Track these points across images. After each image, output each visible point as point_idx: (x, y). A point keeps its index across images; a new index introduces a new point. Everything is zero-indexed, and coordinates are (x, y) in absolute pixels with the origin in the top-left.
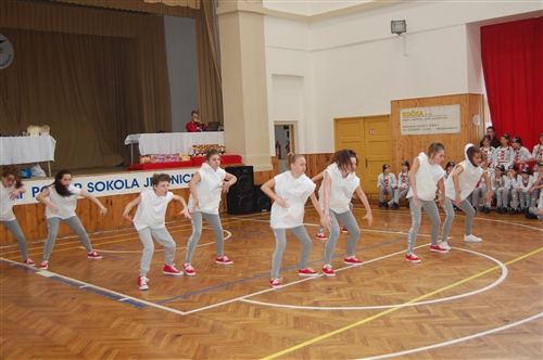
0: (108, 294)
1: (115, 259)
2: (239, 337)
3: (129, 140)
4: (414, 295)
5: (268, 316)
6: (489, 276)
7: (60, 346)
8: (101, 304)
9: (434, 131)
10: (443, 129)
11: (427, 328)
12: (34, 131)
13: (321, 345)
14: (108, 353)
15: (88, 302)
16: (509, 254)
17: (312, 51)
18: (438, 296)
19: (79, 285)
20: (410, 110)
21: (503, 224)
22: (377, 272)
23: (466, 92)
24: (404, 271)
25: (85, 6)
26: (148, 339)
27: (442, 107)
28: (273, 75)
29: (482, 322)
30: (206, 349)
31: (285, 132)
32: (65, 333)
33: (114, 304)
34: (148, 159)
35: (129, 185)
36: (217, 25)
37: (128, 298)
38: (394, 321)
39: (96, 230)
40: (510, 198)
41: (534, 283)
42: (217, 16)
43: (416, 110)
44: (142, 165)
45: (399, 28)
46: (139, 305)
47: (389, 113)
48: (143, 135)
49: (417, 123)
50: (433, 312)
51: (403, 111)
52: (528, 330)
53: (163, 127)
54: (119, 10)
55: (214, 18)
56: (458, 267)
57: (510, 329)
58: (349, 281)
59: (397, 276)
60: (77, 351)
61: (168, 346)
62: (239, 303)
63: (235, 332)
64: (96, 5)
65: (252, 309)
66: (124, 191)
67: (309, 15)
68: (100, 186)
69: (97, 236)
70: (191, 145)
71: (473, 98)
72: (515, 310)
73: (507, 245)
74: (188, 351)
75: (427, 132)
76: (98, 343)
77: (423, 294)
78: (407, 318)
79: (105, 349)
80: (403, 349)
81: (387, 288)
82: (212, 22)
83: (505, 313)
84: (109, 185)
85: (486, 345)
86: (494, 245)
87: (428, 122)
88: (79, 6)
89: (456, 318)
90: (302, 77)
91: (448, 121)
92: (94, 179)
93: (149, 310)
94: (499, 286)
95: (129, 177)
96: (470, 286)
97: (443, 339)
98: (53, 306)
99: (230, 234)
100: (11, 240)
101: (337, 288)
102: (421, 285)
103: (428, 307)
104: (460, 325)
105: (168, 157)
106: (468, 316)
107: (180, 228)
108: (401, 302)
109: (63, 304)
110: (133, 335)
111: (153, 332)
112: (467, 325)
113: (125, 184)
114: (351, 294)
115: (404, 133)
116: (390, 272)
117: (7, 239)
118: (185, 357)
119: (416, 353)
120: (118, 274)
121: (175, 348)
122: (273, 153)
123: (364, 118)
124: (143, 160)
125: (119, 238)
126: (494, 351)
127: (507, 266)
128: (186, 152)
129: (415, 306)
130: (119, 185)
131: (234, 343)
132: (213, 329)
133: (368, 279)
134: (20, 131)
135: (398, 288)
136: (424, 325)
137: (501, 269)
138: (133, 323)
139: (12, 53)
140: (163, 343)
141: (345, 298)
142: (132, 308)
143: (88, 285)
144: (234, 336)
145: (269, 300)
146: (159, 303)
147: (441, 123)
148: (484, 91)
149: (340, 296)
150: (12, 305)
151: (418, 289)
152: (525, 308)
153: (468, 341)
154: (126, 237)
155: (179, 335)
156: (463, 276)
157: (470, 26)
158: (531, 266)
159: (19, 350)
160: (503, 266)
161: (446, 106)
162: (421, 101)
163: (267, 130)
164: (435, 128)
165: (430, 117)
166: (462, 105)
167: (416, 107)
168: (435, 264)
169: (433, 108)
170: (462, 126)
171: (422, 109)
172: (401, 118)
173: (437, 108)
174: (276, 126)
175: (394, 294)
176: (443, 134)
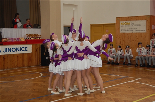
9: (134, 31)
10: (138, 30)
20: (124, 22)
23: (149, 15)
24: (119, 93)
27: (138, 21)
28: (64, 4)
31: (68, 29)
34: (5, 40)
43: (127, 22)
44: (3, 42)
47: (115, 23)
48: (3, 29)
49: (127, 28)
51: (121, 22)
56: (143, 92)
59: (116, 95)
70: (25, 34)
71: (152, 17)
75: (131, 32)
87: (132, 27)
90: (76, 6)
91: (141, 27)
96: (148, 100)
99: (42, 75)
101: (89, 100)
105: (15, 39)
107: (20, 71)
115: (121, 32)
116: (113, 93)
123: (104, 25)
124: (3, 40)
128: (23, 37)
135: (116, 100)
147: (138, 28)
156: (145, 96)
161: (140, 21)
162: (129, 18)
163: (60, 29)
164: (135, 30)
165: (133, 25)
166: (147, 21)
167: (127, 20)
168: (133, 90)
169: (134, 21)
170: (147, 30)
171: (130, 22)
172: (120, 25)
173: (136, 21)
174: (64, 27)
176: (138, 33)
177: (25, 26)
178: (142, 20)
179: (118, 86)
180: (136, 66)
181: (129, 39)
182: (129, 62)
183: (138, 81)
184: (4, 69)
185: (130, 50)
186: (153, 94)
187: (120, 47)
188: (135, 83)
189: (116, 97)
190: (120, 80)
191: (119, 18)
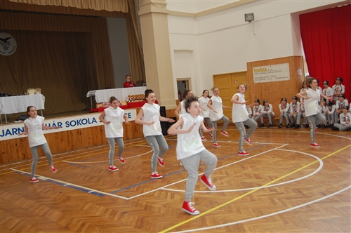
0: (81, 189)
1: (84, 167)
2: (162, 211)
3: (89, 94)
4: (266, 181)
5: (179, 198)
6: (312, 167)
7: (54, 222)
8: (77, 195)
9: (274, 80)
10: (279, 78)
11: (277, 201)
12: (31, 91)
13: (213, 214)
14: (83, 225)
15: (69, 195)
16: (323, 153)
17: (197, 35)
18: (282, 180)
19: (63, 184)
20: (259, 68)
22: (244, 168)
23: (292, 55)
24: (260, 166)
25: (58, 14)
26: (107, 216)
27: (278, 65)
28: (175, 51)
29: (310, 195)
30: (142, 220)
31: (183, 85)
32: (56, 214)
33: (85, 195)
34: (101, 105)
35: (91, 121)
36: (139, 22)
37: (93, 191)
38: (256, 198)
39: (72, 150)
41: (339, 170)
42: (138, 16)
43: (262, 67)
44: (98, 109)
45: (250, 18)
46: (100, 195)
47: (245, 69)
48: (97, 91)
49: (263, 75)
50: (279, 191)
51: (254, 68)
52: (338, 199)
53: (109, 86)
54: (79, 15)
55: (137, 17)
56: (293, 162)
57: (327, 199)
58: (227, 174)
59: (256, 170)
60: (64, 225)
61: (119, 219)
62: (161, 191)
63: (160, 209)
64: (65, 13)
65: (169, 194)
66: (88, 125)
67: (195, 13)
68: (73, 123)
69: (73, 154)
70: (127, 96)
71: (297, 59)
72: (329, 187)
74: (132, 222)
75: (269, 81)
76: (77, 219)
77: (272, 180)
78: (264, 195)
79: (81, 223)
80: (263, 214)
81: (250, 177)
82: (136, 20)
83: (323, 189)
84: (78, 122)
85: (313, 210)
87: (270, 74)
88: (55, 14)
89: (294, 194)
90: (191, 51)
91: (282, 73)
92: (69, 119)
93: (107, 198)
94: (318, 173)
95: (90, 116)
96: (301, 174)
97: (286, 207)
98: (48, 198)
100: (21, 158)
101: (221, 179)
102: (271, 175)
103: (276, 188)
104: (296, 198)
106: (300, 192)
108: (260, 185)
109: (54, 196)
110: (98, 214)
111: (110, 211)
112: (300, 198)
113: (88, 121)
114: (229, 182)
115: (256, 82)
116: (252, 167)
117: (18, 158)
118: (130, 226)
119: (270, 217)
120: (87, 176)
121: (124, 220)
122: (177, 98)
123: (231, 74)
124: (98, 106)
125: (86, 154)
126: (318, 213)
127: (323, 160)
128: (124, 100)
129: (268, 188)
130: (84, 122)
131: (159, 216)
132: (146, 207)
133: (239, 172)
134: (23, 92)
135: (257, 177)
136: (274, 199)
137: (318, 164)
138: (97, 206)
139: (16, 45)
140: (116, 218)
141: (225, 185)
142: (96, 197)
143: (69, 184)
144: (159, 211)
145: (179, 188)
146: (112, 193)
147: (278, 75)
148: (303, 55)
149: (222, 183)
150: (23, 198)
151: (270, 177)
152: (335, 186)
153: (301, 208)
154: (90, 153)
155: (125, 213)
156: (296, 168)
157: (293, 15)
158: (337, 159)
159: (29, 226)
160: (320, 160)
161: (281, 65)
162: (265, 62)
163: (173, 84)
164: (274, 78)
165: (271, 71)
166: (290, 63)
167: (262, 65)
168: (279, 161)
169: (272, 66)
170: (291, 76)
171: (266, 67)
172: (254, 73)
173: (275, 65)
174: (178, 82)
175: (255, 180)
176: (280, 82)
177: (126, 85)
178: (282, 63)
179: (257, 157)
181: (268, 90)
182: (270, 122)
183: (285, 148)
184: (102, 144)
185: (270, 105)
186: (307, 164)
187: (258, 101)
188: (281, 151)
189: (257, 173)
190: (260, 149)
191: (251, 63)
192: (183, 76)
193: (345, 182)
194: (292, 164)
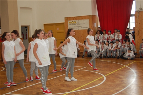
4: (73, 88)
6: (99, 80)
9: (80, 29)
10: (83, 28)
16: (106, 72)
18: (82, 88)
20: (71, 21)
21: (104, 62)
22: (60, 81)
23: (91, 15)
27: (83, 20)
28: (21, 8)
31: (25, 29)
40: (107, 52)
41: (115, 82)
43: (74, 21)
47: (64, 22)
49: (74, 26)
51: (69, 21)
56: (89, 77)
58: (50, 84)
71: (93, 17)
72: (108, 92)
73: (106, 69)
75: (77, 29)
77: (76, 88)
81: (64, 86)
86: (102, 69)
87: (78, 25)
90: (31, 9)
91: (86, 25)
94: (103, 83)
96: (93, 84)
99: (4, 69)
102: (76, 85)
103: (78, 93)
108: (69, 91)
123: (55, 24)
127: (105, 76)
129: (74, 92)
133: (57, 83)
135: (68, 86)
137: (104, 78)
147: (83, 26)
148: (97, 15)
152: (112, 91)
156: (91, 81)
158: (114, 76)
160: (104, 76)
161: (84, 20)
162: (76, 18)
164: (80, 27)
165: (79, 23)
166: (90, 20)
167: (73, 20)
168: (81, 77)
169: (79, 20)
170: (90, 27)
171: (76, 21)
172: (68, 24)
173: (81, 20)
174: (21, 27)
175: (66, 88)
176: (83, 30)
178: (86, 19)
180: (83, 57)
181: (76, 35)
183: (85, 69)
186: (97, 79)
188: (83, 71)
189: (68, 84)
191: (67, 18)
192: (25, 24)
193: (117, 89)
194: (88, 79)
